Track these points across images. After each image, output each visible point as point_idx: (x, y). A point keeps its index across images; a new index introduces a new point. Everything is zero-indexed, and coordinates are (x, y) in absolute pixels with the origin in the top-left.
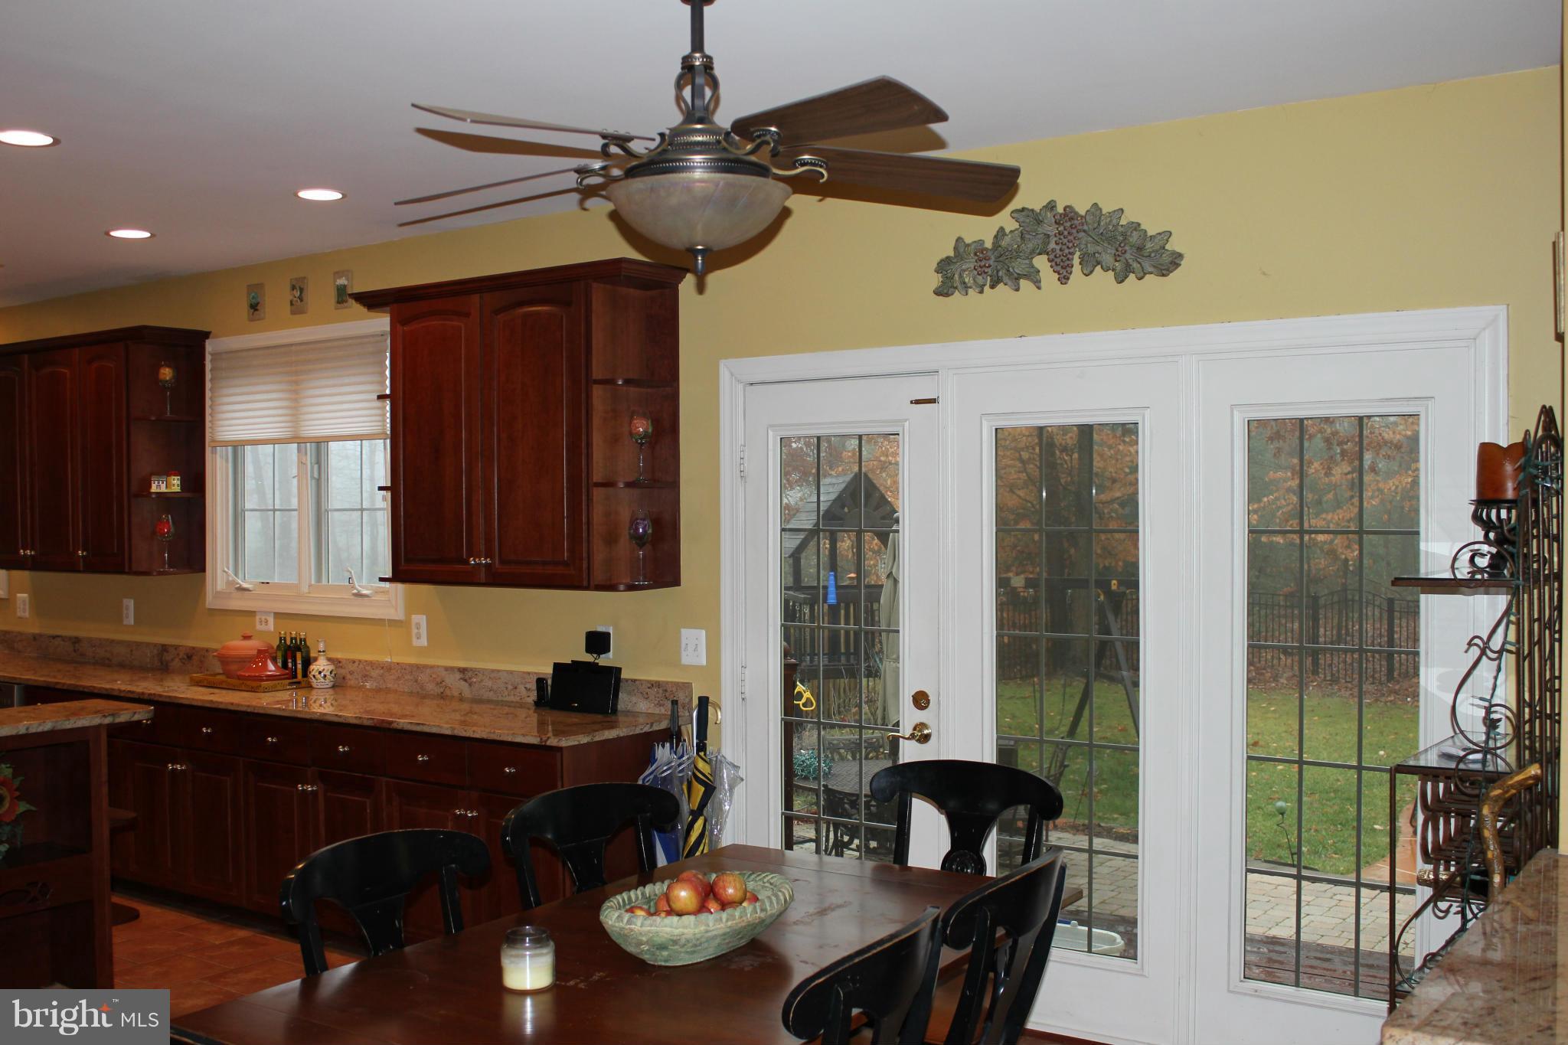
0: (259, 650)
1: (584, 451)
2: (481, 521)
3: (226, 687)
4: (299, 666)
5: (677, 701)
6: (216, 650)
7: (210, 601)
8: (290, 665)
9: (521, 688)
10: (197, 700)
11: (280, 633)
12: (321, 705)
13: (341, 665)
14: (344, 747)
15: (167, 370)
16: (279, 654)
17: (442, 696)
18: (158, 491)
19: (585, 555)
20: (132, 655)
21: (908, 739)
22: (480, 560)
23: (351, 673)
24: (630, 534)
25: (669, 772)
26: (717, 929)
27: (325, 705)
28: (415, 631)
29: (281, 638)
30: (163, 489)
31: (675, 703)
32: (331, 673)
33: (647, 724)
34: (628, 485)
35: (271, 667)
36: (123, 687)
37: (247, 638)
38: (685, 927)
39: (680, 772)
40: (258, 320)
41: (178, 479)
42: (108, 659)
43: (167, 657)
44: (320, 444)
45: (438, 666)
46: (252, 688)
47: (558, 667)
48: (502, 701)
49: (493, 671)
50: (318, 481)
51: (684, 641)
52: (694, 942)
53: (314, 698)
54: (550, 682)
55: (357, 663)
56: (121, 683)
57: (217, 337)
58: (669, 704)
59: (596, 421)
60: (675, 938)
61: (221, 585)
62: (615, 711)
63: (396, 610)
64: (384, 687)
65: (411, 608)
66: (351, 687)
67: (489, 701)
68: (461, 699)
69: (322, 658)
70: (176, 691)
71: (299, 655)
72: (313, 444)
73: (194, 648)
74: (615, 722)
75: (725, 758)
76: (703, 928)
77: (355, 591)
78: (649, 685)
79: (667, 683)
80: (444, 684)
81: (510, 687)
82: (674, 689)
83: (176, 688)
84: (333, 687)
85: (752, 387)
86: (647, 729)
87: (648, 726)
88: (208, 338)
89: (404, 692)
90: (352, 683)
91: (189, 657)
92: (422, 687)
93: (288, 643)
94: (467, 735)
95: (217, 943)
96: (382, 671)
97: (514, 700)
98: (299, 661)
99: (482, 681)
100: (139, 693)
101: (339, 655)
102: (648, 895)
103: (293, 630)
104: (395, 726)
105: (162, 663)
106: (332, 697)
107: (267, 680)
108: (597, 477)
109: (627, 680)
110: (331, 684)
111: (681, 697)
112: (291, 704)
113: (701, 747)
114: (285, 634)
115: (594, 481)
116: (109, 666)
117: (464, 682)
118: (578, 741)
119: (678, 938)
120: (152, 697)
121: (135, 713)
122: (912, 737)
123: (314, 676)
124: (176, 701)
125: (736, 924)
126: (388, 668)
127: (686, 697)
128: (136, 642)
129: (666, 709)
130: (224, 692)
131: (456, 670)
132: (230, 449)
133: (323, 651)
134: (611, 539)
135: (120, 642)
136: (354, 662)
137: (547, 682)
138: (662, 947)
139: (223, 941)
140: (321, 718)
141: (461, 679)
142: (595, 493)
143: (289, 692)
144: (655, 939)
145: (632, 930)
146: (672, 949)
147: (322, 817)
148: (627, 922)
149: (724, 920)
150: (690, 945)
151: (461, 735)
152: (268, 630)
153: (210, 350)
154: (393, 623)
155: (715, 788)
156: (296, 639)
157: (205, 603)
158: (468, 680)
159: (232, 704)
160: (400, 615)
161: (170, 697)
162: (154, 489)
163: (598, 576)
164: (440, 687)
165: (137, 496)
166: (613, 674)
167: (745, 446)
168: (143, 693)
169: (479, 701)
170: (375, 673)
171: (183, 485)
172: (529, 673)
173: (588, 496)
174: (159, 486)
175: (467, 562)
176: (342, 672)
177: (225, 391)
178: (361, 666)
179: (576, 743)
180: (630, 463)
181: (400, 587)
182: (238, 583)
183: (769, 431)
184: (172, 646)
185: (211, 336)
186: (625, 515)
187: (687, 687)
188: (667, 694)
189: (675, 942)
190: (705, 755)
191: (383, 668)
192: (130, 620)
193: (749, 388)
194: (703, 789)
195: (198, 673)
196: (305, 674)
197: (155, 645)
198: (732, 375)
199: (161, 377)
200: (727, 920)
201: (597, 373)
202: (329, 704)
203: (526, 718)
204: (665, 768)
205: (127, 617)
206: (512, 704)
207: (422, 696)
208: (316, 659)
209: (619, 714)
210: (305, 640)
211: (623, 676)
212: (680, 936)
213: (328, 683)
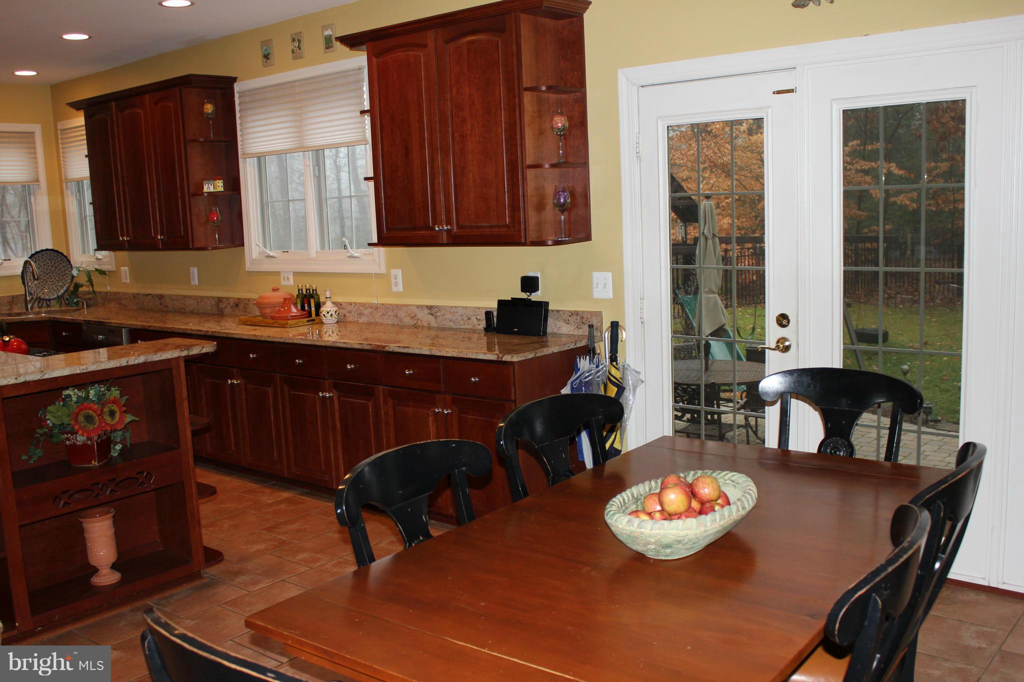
0: (285, 299)
1: (519, 142)
2: (442, 198)
3: (264, 325)
4: (313, 309)
5: (593, 325)
6: (255, 300)
7: (248, 266)
8: (306, 308)
9: (474, 319)
10: (245, 335)
11: (298, 286)
12: (330, 336)
13: (342, 306)
14: (351, 366)
15: (209, 105)
16: (299, 301)
17: (415, 326)
18: (209, 191)
19: (522, 219)
20: (198, 305)
21: (774, 349)
22: (442, 227)
23: (350, 312)
24: (554, 203)
25: (590, 378)
26: (713, 528)
27: (332, 335)
28: (393, 281)
29: (299, 290)
30: (212, 190)
31: (591, 326)
32: (335, 313)
33: (573, 343)
34: (553, 166)
35: (294, 310)
36: (194, 328)
37: (275, 290)
38: (688, 529)
39: (598, 377)
40: (270, 66)
41: (221, 182)
42: (183, 309)
43: (222, 305)
44: (318, 153)
45: (412, 305)
46: (282, 325)
47: (501, 303)
48: (460, 328)
49: (452, 307)
50: (319, 178)
51: (595, 281)
52: (694, 541)
53: (325, 330)
54: (495, 314)
55: (353, 305)
56: (192, 325)
57: (242, 80)
58: (586, 328)
59: (527, 118)
60: (680, 539)
61: (255, 255)
62: (545, 333)
63: (379, 266)
64: (374, 320)
65: (390, 265)
66: (350, 322)
67: (450, 329)
68: (430, 328)
69: (329, 302)
70: (229, 329)
71: (312, 301)
72: (314, 151)
73: (239, 299)
74: (546, 342)
75: (629, 366)
76: (702, 529)
77: (349, 254)
78: (570, 314)
79: (583, 312)
80: (416, 317)
81: (465, 318)
82: (589, 316)
83: (229, 327)
84: (337, 322)
85: (644, 88)
86: (572, 346)
87: (573, 344)
88: (235, 82)
89: (388, 324)
90: (350, 319)
91: (237, 305)
92: (401, 320)
93: (304, 292)
94: (442, 355)
95: (270, 502)
96: (371, 310)
97: (468, 327)
98: (313, 305)
99: (444, 315)
100: (205, 331)
101: (339, 299)
102: (636, 496)
103: (307, 284)
104: (387, 349)
105: (219, 310)
106: (337, 329)
107: (291, 319)
108: (529, 161)
109: (553, 311)
110: (336, 321)
111: (594, 322)
112: (309, 335)
113: (613, 359)
114: (302, 286)
115: (528, 164)
116: (184, 313)
117: (431, 316)
118: (526, 357)
119: (683, 538)
120: (214, 334)
121: (203, 347)
122: (777, 348)
123: (324, 315)
124: (230, 336)
125: (726, 522)
126: (376, 308)
127: (599, 322)
128: (200, 297)
129: (585, 331)
130: (262, 328)
131: (425, 307)
132: (255, 159)
133: (329, 298)
134: (540, 207)
135: (190, 297)
136: (351, 304)
137: (493, 314)
138: (668, 546)
139: (274, 501)
140: (333, 345)
141: (429, 313)
142: (528, 173)
143: (307, 327)
144: (662, 540)
145: (642, 533)
146: (675, 548)
147: (337, 414)
148: (638, 526)
149: (718, 520)
150: (691, 543)
151: (437, 354)
152: (290, 285)
153: (238, 90)
154: (378, 276)
155: (624, 388)
156: (309, 290)
157: (245, 268)
158: (434, 315)
159: (269, 337)
160: (383, 270)
161: (226, 333)
162: (206, 189)
163: (532, 235)
164: (414, 320)
165: (194, 195)
166: (542, 306)
167: (639, 133)
168: (208, 331)
169: (443, 329)
170: (366, 312)
171: (224, 186)
172: (479, 308)
173: (523, 175)
174: (209, 188)
175: (433, 229)
176: (342, 311)
177: (249, 119)
178: (356, 307)
179: (525, 358)
180: (553, 151)
181: (382, 250)
182: (267, 253)
183: (659, 121)
184: (225, 298)
185: (237, 80)
186: (550, 190)
187: (599, 314)
188: (584, 321)
189: (679, 542)
190: (617, 364)
191: (372, 308)
192: (195, 281)
193: (641, 89)
194: (616, 389)
195: (243, 316)
196: (318, 314)
197: (213, 298)
198: (628, 80)
199: (206, 111)
200: (720, 520)
201: (527, 82)
202: (335, 334)
203: (478, 340)
204: (587, 375)
205: (194, 280)
206: (467, 331)
207: (402, 327)
208: (324, 303)
209: (548, 335)
210: (316, 290)
211: (550, 308)
212: (684, 536)
213: (334, 319)
